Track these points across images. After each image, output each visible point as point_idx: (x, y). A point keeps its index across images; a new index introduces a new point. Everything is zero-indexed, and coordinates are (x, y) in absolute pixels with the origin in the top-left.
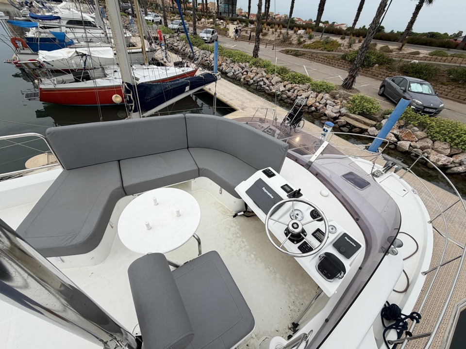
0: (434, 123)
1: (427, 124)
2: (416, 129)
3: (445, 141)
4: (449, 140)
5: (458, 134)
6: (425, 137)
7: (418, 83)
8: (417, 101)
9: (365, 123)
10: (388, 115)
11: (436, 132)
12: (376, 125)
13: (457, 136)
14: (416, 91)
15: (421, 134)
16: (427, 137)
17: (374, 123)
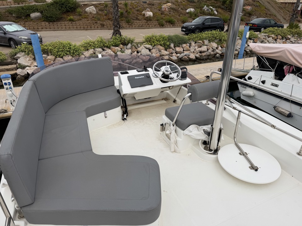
0: (50, 48)
1: (46, 49)
2: (44, 55)
3: (67, 54)
4: (68, 53)
5: (68, 47)
6: (55, 58)
7: (7, 24)
8: (23, 37)
9: (8, 70)
10: (16, 55)
11: (57, 52)
12: (17, 66)
13: (68, 49)
14: (13, 31)
15: (50, 57)
16: (56, 57)
17: (14, 66)
